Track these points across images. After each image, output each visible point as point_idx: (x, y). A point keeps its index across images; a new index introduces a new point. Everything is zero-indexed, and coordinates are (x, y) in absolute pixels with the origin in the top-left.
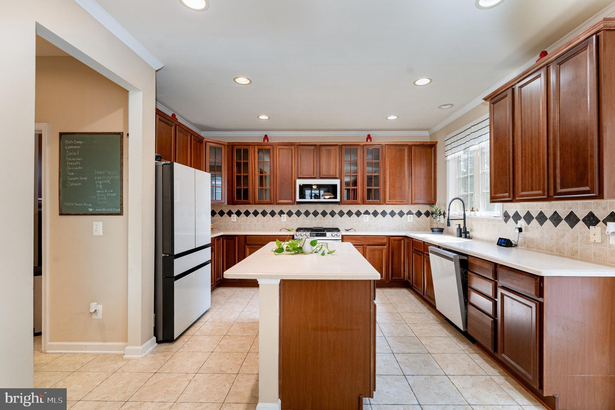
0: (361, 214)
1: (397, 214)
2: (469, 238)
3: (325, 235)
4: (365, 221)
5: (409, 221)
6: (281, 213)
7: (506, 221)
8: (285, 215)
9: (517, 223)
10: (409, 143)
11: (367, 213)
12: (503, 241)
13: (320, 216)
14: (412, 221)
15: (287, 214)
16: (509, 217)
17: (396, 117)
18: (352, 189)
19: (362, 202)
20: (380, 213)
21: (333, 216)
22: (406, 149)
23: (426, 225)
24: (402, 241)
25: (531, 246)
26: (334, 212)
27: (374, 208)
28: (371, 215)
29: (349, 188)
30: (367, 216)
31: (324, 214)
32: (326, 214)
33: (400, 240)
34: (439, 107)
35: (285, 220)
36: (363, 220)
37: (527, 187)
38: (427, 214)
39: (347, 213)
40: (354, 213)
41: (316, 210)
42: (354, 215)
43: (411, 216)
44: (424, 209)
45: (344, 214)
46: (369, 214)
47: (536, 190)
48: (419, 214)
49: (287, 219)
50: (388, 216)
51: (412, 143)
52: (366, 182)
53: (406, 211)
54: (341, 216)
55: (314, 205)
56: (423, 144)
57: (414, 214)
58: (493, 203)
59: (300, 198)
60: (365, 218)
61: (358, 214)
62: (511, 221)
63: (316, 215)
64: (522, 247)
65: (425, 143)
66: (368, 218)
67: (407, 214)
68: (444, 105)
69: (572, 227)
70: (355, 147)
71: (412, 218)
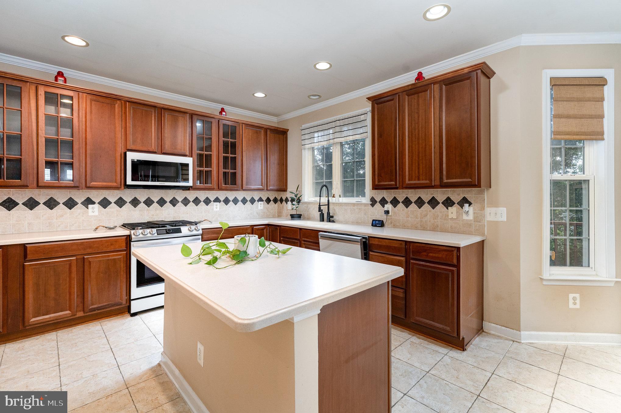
0: (210, 201)
1: (248, 202)
2: (333, 222)
3: (179, 231)
4: (215, 209)
5: (259, 208)
6: (88, 202)
7: (373, 205)
8: (97, 206)
9: (384, 207)
10: (265, 126)
11: (217, 200)
12: (377, 222)
13: (155, 205)
14: (262, 208)
15: (99, 203)
16: (376, 202)
17: (263, 95)
18: (206, 171)
19: (217, 188)
20: (231, 200)
21: (174, 205)
22: (263, 132)
23: (274, 212)
24: (265, 231)
25: (398, 224)
26: (177, 200)
27: (225, 195)
28: (222, 203)
29: (202, 169)
30: (218, 203)
31: (162, 202)
32: (165, 202)
33: (263, 229)
34: (309, 97)
35: (96, 213)
36: (213, 209)
37: (414, 177)
38: (275, 200)
39: (204, 201)
40: (202, 201)
41: (149, 198)
42: (202, 203)
43: (262, 202)
44: (272, 196)
45: (189, 202)
46: (220, 201)
47: (423, 180)
48: (268, 201)
49: (99, 211)
50: (240, 203)
51: (267, 126)
52: (221, 164)
53: (256, 198)
54: (186, 205)
55: (146, 191)
56: (277, 130)
57: (264, 201)
58: (375, 190)
59: (133, 180)
60: (215, 206)
61: (207, 201)
62: (378, 205)
63: (149, 204)
64: (388, 226)
65: (279, 129)
66: (218, 206)
67: (258, 201)
68: (313, 95)
69: (433, 208)
70: (210, 120)
71: (262, 205)
